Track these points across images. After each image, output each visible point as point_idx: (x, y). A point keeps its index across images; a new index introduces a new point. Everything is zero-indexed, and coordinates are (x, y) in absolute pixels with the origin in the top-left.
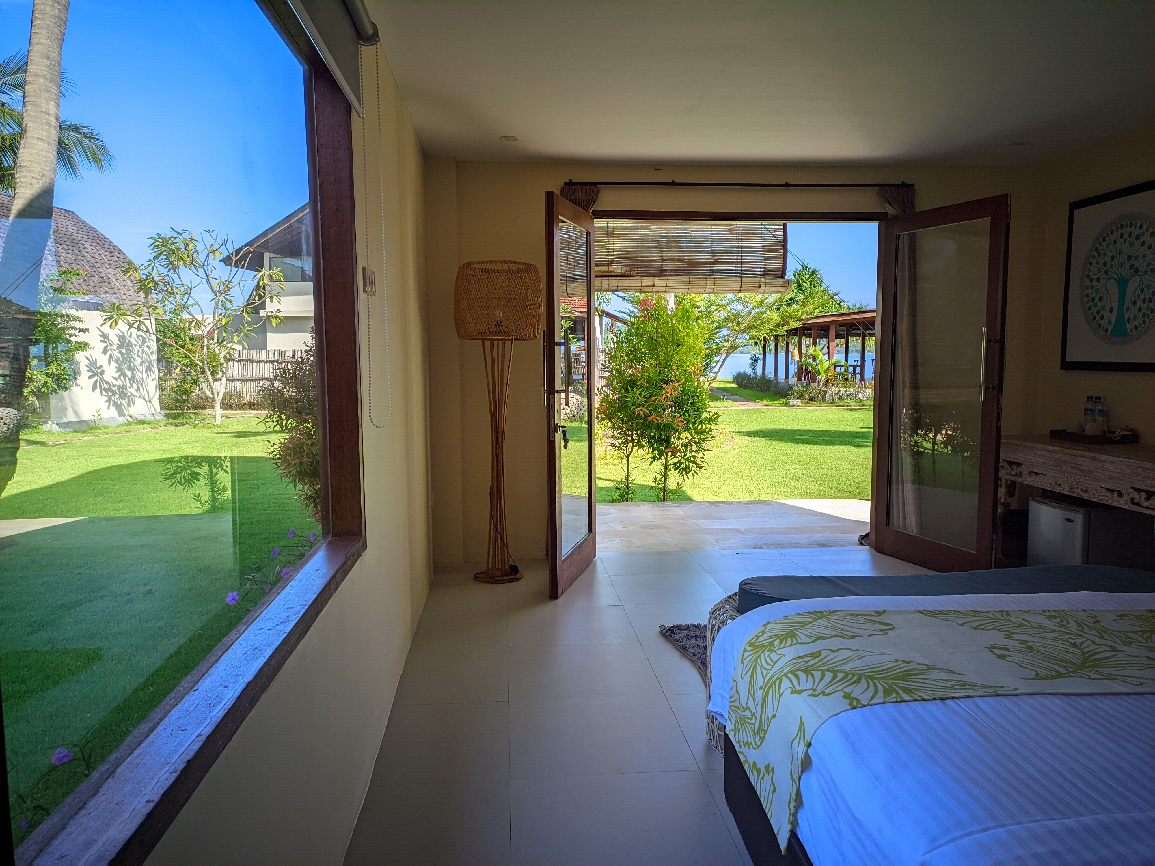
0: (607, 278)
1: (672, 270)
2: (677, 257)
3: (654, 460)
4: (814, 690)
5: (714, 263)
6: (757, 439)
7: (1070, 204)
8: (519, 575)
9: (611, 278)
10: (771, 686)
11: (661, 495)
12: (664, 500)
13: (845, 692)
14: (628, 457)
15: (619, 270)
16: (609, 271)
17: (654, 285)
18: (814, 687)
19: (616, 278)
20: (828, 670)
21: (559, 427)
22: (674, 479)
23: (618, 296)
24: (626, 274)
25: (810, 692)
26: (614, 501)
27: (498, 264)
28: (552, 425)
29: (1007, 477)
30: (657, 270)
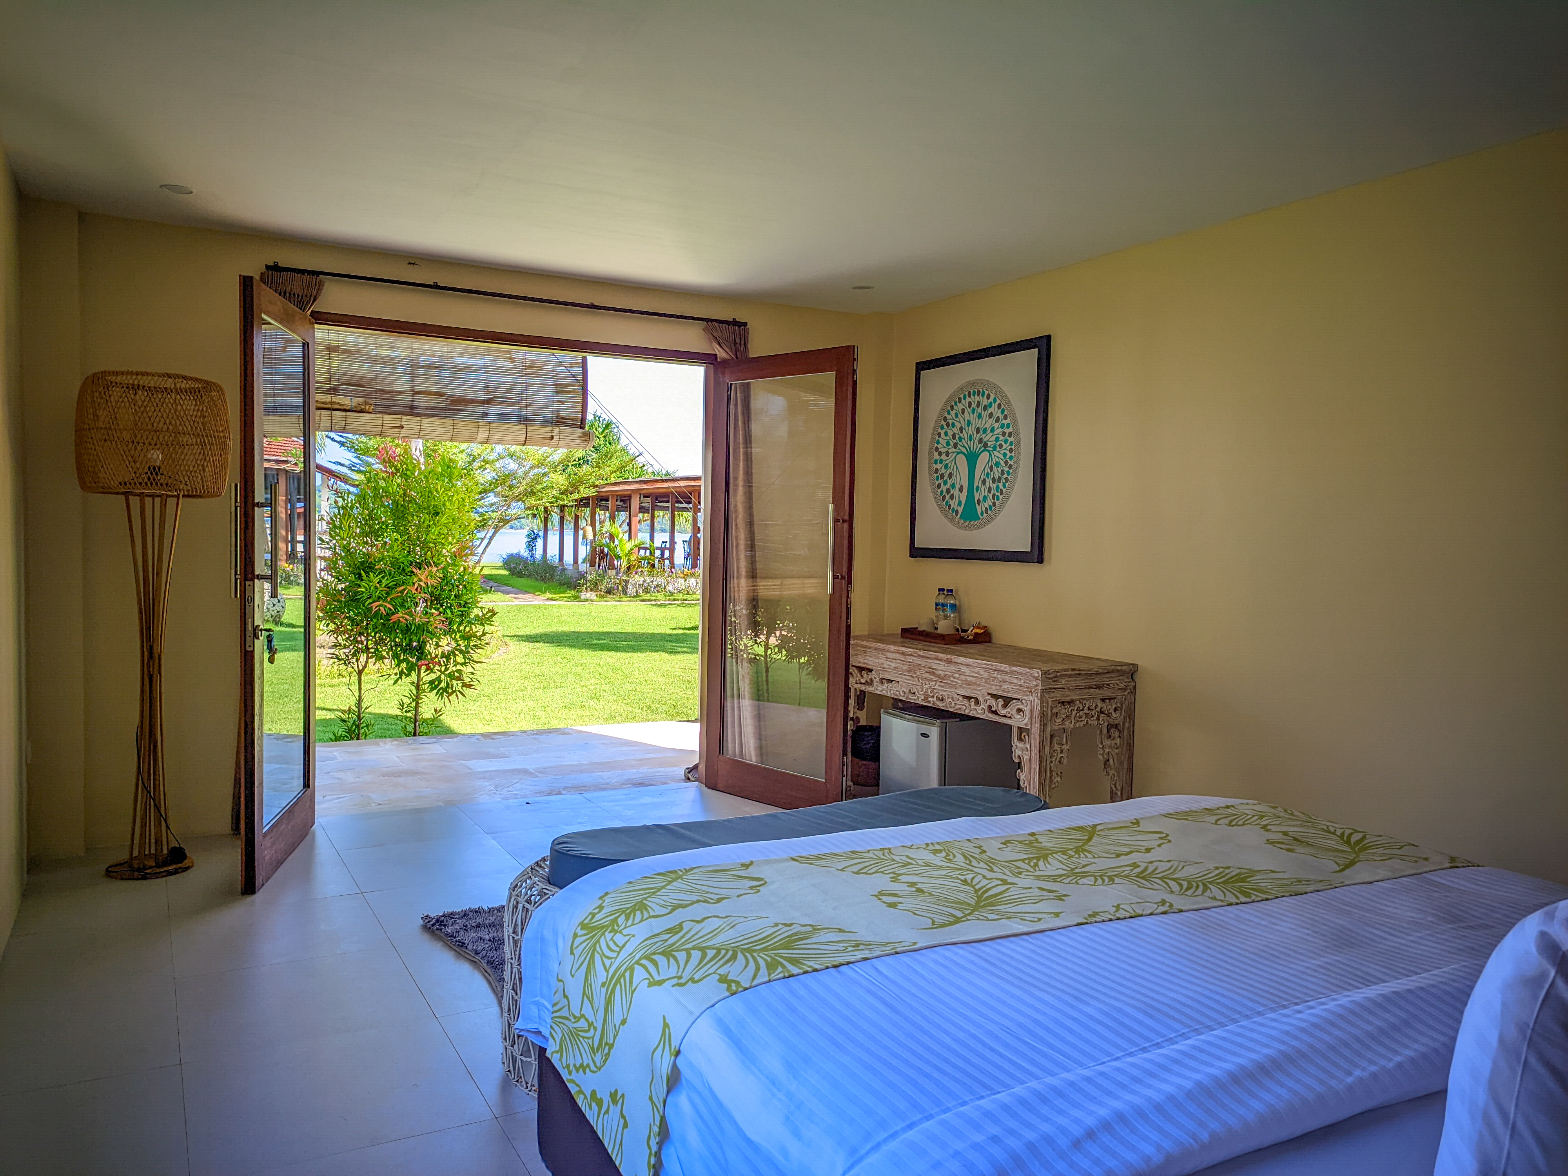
0: (328, 412)
1: (427, 408)
2: (435, 390)
3: (401, 677)
4: (680, 978)
5: (488, 402)
6: (541, 645)
7: (917, 364)
8: (186, 863)
9: (335, 413)
10: (618, 980)
11: (410, 728)
12: (415, 735)
13: (720, 975)
14: (360, 673)
15: (347, 402)
16: (331, 403)
17: (402, 427)
18: (679, 974)
19: (344, 413)
20: (694, 948)
21: (261, 630)
22: (429, 704)
23: (333, 440)
24: (358, 409)
25: (675, 981)
26: (337, 739)
27: (156, 378)
28: (250, 628)
29: (856, 686)
30: (405, 406)
